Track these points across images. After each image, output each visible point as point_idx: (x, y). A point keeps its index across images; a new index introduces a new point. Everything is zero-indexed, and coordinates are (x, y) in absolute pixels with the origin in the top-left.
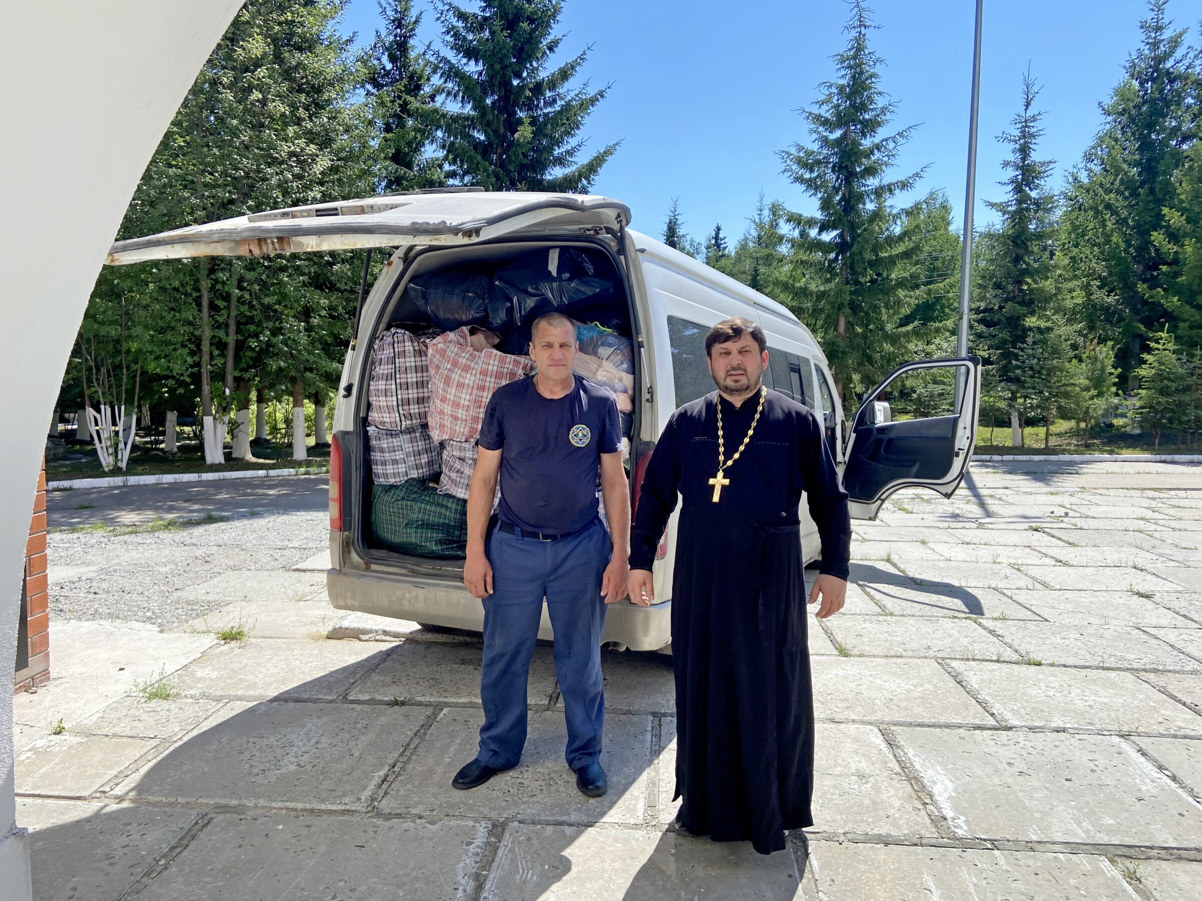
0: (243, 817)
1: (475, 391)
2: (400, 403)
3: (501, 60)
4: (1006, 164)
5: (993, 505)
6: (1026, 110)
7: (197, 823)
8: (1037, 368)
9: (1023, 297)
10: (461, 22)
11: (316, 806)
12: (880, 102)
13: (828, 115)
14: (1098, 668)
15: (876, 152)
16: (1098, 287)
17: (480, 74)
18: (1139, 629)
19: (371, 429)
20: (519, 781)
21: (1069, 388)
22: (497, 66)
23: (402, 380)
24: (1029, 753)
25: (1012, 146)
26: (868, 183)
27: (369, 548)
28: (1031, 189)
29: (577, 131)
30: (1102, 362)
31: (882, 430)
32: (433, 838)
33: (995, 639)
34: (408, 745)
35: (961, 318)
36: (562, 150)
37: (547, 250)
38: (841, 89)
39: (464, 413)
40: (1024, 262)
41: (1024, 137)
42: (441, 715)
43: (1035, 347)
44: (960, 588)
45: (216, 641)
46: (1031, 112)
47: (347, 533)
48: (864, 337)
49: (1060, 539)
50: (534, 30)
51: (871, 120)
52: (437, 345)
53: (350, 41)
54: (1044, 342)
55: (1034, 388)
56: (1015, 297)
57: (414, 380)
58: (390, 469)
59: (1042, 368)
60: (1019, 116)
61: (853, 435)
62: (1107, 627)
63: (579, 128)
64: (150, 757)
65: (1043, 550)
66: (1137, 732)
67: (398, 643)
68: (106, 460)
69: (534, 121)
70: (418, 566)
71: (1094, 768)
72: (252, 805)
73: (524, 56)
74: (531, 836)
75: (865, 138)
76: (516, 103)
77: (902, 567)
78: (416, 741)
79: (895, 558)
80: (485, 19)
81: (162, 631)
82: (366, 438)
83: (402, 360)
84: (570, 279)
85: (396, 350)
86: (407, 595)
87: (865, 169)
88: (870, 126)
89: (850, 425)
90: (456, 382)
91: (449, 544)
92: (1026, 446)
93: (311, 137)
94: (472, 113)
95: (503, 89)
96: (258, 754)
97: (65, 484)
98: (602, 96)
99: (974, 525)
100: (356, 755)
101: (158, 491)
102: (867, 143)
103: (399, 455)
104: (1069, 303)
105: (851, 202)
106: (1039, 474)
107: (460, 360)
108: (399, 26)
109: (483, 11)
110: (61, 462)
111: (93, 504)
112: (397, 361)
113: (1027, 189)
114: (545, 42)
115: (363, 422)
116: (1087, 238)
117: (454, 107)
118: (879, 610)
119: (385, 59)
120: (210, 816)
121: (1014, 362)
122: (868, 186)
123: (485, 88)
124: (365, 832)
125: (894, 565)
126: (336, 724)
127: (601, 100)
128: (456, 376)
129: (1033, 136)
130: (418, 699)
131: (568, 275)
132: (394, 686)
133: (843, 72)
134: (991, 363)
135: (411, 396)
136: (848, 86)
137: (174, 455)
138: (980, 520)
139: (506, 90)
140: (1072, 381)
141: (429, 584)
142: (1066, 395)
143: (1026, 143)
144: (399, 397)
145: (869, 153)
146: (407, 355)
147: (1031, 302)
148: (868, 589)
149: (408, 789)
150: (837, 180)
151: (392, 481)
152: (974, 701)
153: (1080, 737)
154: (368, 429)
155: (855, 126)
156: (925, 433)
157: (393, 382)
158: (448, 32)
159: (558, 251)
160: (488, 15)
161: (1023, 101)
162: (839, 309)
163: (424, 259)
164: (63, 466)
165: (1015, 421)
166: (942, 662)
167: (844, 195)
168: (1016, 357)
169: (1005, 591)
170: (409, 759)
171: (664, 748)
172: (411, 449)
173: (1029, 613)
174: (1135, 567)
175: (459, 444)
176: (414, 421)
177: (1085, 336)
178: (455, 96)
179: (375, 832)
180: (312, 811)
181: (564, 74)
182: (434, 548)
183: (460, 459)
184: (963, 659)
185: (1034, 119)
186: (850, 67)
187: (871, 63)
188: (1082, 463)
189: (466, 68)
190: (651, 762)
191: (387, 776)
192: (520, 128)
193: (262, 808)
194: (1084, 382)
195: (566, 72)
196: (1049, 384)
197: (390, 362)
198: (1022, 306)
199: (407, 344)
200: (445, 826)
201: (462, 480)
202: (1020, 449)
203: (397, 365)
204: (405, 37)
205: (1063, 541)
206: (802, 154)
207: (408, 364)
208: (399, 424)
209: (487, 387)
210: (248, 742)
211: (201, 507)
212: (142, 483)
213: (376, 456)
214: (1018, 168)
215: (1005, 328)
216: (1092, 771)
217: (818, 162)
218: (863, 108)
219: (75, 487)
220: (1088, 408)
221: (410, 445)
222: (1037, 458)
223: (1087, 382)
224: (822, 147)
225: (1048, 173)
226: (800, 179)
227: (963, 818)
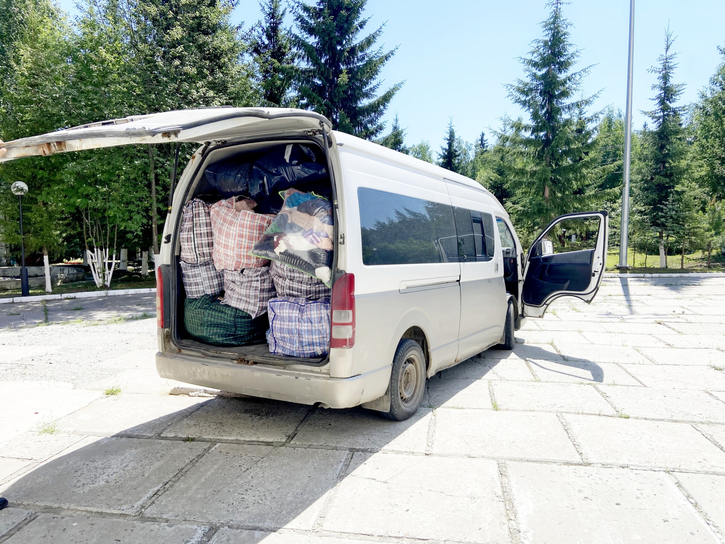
0: (56, 516)
1: (237, 238)
2: (196, 246)
3: (329, 35)
4: (654, 87)
5: (636, 307)
6: (666, 52)
7: (26, 519)
8: (675, 217)
9: (666, 171)
10: (305, 13)
11: (105, 510)
12: (570, 50)
13: (536, 60)
14: (669, 421)
15: (568, 81)
16: (719, 164)
17: (318, 44)
18: (707, 392)
19: (181, 263)
20: (242, 496)
21: (696, 230)
22: (327, 38)
23: (197, 232)
24: (596, 483)
25: (658, 75)
26: (563, 101)
27: (182, 339)
28: (670, 102)
29: (376, 76)
30: (719, 213)
31: (547, 259)
32: (166, 536)
33: (603, 399)
34: (182, 469)
35: (624, 186)
36: (368, 88)
37: (284, 146)
38: (546, 43)
39: (232, 252)
40: (667, 149)
41: (665, 68)
42: (213, 448)
43: (674, 203)
44: (594, 363)
45: (101, 396)
46: (669, 53)
47: (167, 329)
48: (562, 199)
49: (674, 329)
50: (349, 15)
51: (564, 61)
52: (215, 208)
53: (239, 27)
54: (680, 200)
55: (673, 230)
56: (660, 172)
57: (206, 231)
58: (194, 288)
59: (678, 217)
60: (662, 55)
61: (528, 263)
62: (685, 391)
63: (377, 74)
64: (20, 473)
65: (660, 337)
66: (679, 469)
67: (211, 398)
68: (98, 281)
69: (350, 71)
70: (208, 350)
71: (640, 495)
72: (66, 508)
73: (343, 31)
74: (231, 537)
75: (561, 73)
76: (339, 61)
77: (559, 348)
78: (189, 467)
79: (556, 343)
80: (321, 10)
81: (74, 388)
82: (179, 269)
83: (197, 219)
84: (297, 164)
85: (194, 212)
86: (199, 371)
87: (561, 92)
88: (563, 66)
89: (526, 255)
90: (225, 232)
91: (228, 336)
92: (669, 267)
93: (212, 86)
94: (312, 68)
95: (331, 52)
96: (86, 473)
97: (72, 295)
98: (392, 54)
99: (618, 320)
100: (146, 475)
101: (126, 299)
102: (562, 76)
103: (199, 280)
104: (696, 175)
105: (552, 114)
106: (673, 285)
107: (228, 217)
108: (273, 17)
109: (319, 5)
110: (81, 282)
111: (83, 307)
112: (194, 219)
113: (668, 102)
114: (356, 23)
115: (177, 259)
116: (711, 133)
117: (303, 65)
118: (532, 377)
119: (264, 38)
120: (37, 514)
121: (660, 214)
122: (563, 103)
123: (320, 52)
124: (126, 530)
125: (555, 347)
126: (144, 453)
127: (392, 56)
128: (225, 228)
129: (671, 68)
130: (204, 437)
131: (297, 162)
132: (194, 427)
133: (547, 32)
134: (646, 214)
135: (203, 242)
136: (550, 41)
137: (146, 277)
138: (623, 317)
139: (333, 53)
140: (699, 226)
141: (211, 363)
142: (695, 234)
143: (667, 73)
144: (196, 242)
145: (564, 83)
146: (200, 215)
147: (672, 175)
148: (530, 363)
149: (169, 501)
150: (543, 100)
151: (195, 296)
152: (571, 443)
153: (637, 472)
154: (180, 263)
155: (555, 66)
156: (573, 261)
157: (192, 233)
158: (297, 19)
159: (291, 146)
160: (322, 7)
161: (665, 46)
162: (544, 182)
163: (214, 154)
164: (79, 284)
165: (662, 251)
166: (559, 415)
167: (548, 109)
168: (662, 210)
169: (623, 365)
170: (179, 479)
171: (348, 474)
172: (206, 276)
173: (635, 380)
174: (718, 349)
175: (231, 272)
176: (206, 258)
177: (711, 196)
178: (303, 58)
179: (132, 531)
180: (101, 513)
181: (369, 41)
182: (217, 339)
183: (232, 282)
184: (575, 413)
185: (671, 57)
186: (551, 29)
187: (565, 26)
188: (705, 278)
189: (307, 40)
190: (335, 484)
191: (158, 491)
192: (341, 76)
193: (72, 510)
194: (706, 226)
195: (369, 40)
196: (683, 228)
197: (191, 220)
198: (665, 177)
199: (200, 208)
200: (178, 528)
201: (234, 296)
202: (665, 270)
203: (195, 222)
204: (276, 24)
205: (676, 331)
206: (521, 86)
207: (201, 221)
208: (196, 259)
209: (244, 235)
210: (84, 464)
211: (145, 309)
212: (116, 294)
213: (186, 280)
214: (662, 89)
215: (655, 191)
216: (637, 498)
217: (531, 90)
218: (560, 54)
219: (77, 297)
220: (710, 242)
221: (206, 273)
222: (674, 275)
223: (708, 226)
224: (532, 80)
225: (681, 92)
226: (518, 101)
227: (532, 532)
